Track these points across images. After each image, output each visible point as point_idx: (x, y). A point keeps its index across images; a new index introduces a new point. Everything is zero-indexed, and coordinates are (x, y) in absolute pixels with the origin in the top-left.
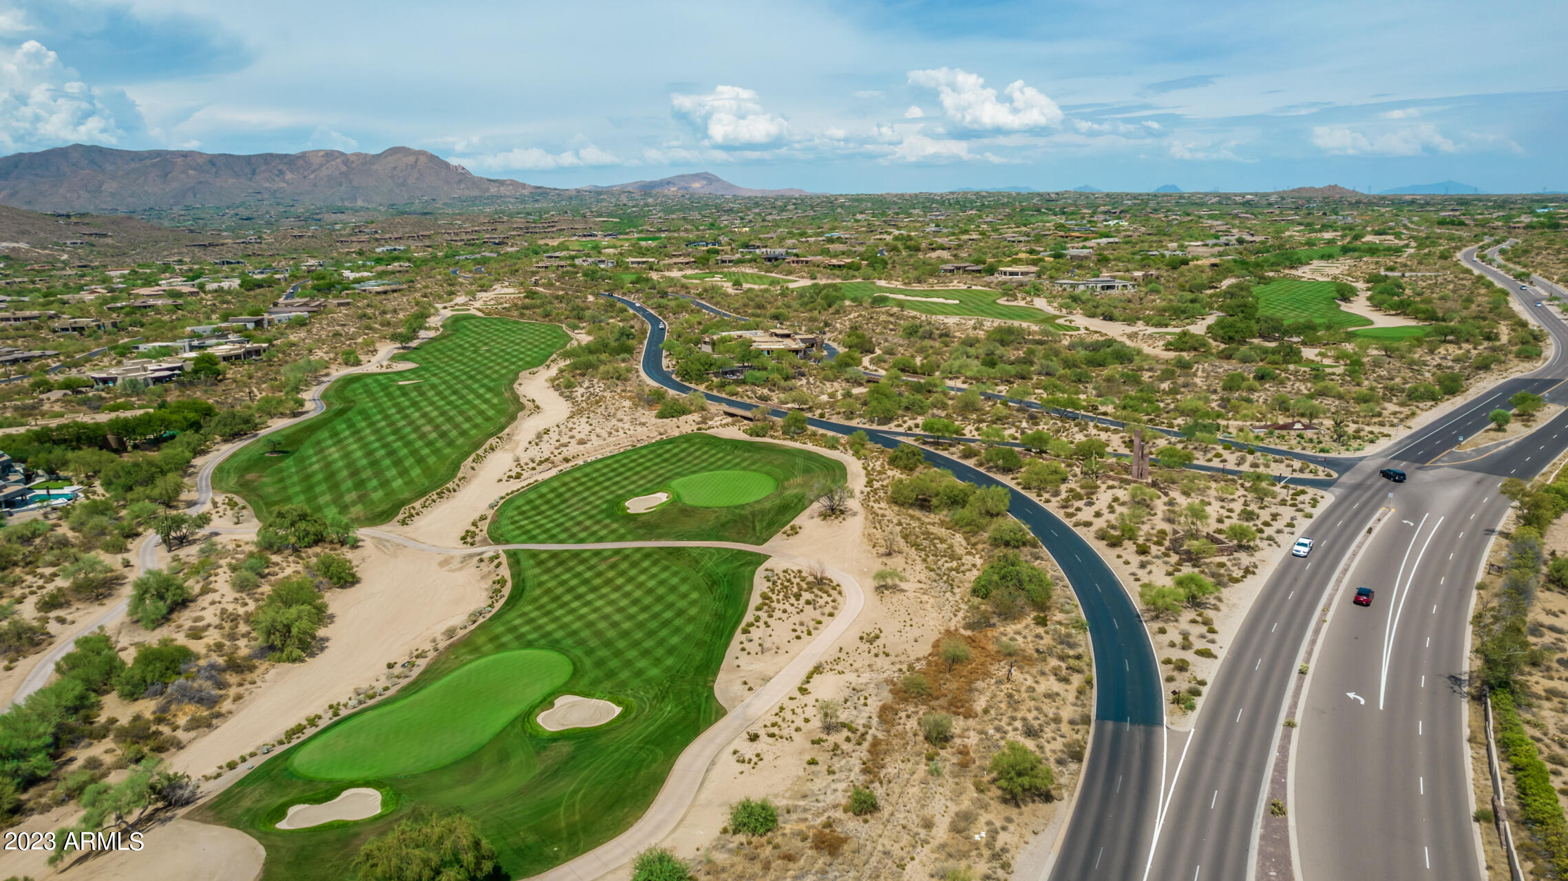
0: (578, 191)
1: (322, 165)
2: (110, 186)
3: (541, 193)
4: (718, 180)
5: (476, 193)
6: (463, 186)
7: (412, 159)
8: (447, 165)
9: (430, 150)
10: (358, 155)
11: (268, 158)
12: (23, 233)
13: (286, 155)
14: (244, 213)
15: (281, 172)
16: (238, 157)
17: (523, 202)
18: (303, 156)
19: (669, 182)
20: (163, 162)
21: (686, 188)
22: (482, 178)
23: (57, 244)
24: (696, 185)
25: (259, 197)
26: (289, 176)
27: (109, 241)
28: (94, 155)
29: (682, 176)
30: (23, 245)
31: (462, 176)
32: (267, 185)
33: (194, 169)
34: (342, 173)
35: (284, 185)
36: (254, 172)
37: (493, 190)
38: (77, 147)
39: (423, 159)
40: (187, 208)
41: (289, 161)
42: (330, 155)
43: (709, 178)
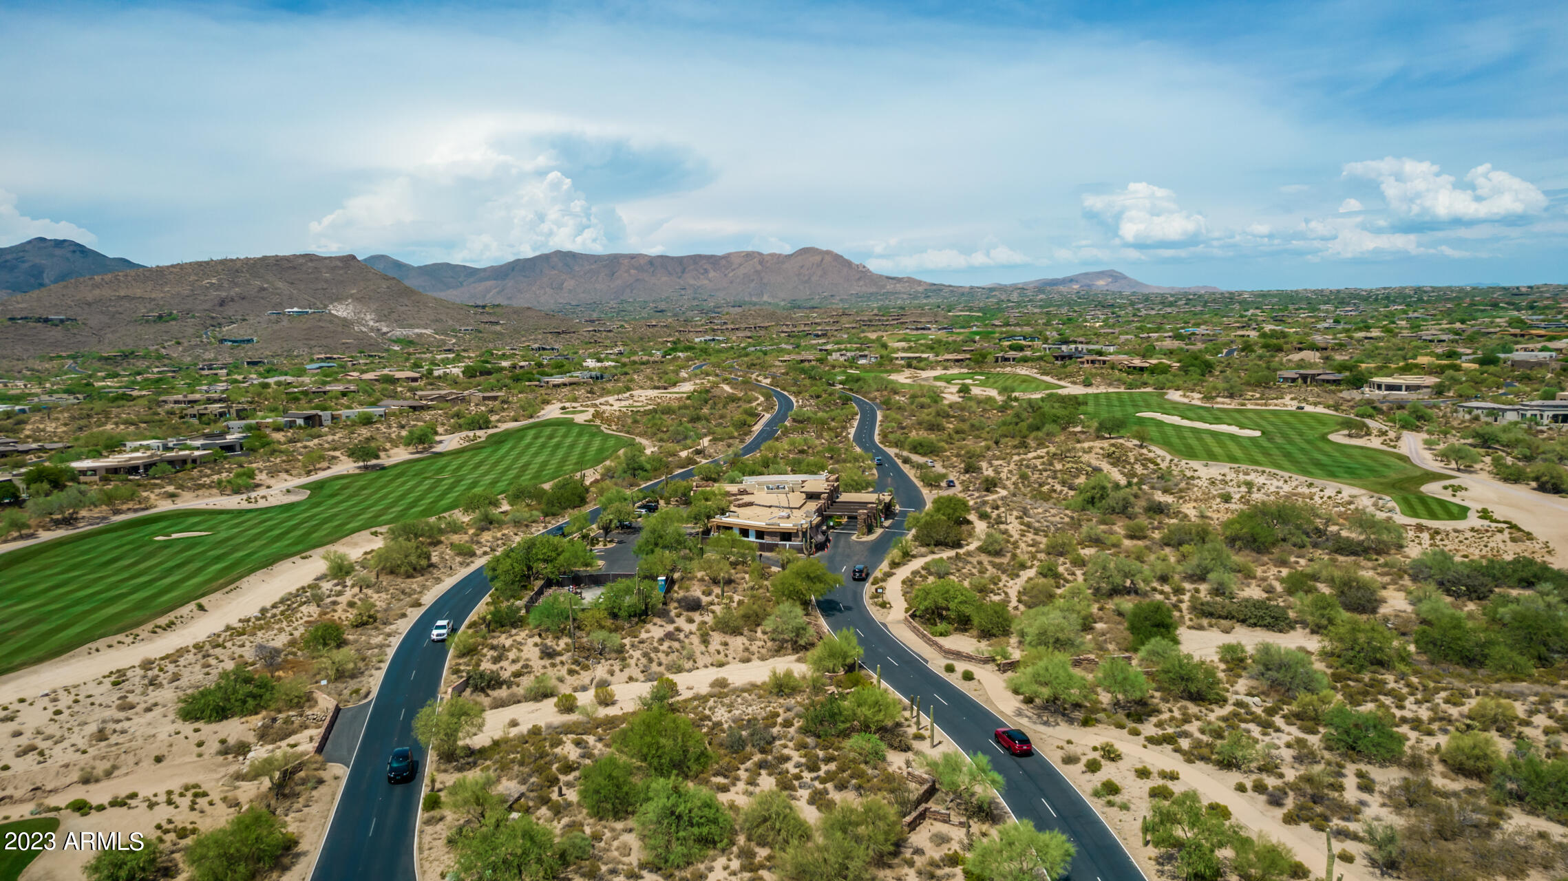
0: (972, 288)
1: (741, 264)
2: (569, 284)
3: (936, 289)
4: (1125, 278)
5: (873, 289)
6: (861, 283)
7: (818, 258)
8: (848, 264)
9: (837, 250)
10: (772, 255)
11: (696, 259)
13: (712, 256)
15: (706, 271)
16: (672, 258)
17: (916, 297)
18: (727, 257)
19: (1071, 280)
20: (614, 263)
21: (1088, 285)
22: (881, 276)
23: (454, 330)
24: (1101, 283)
25: (682, 293)
26: (712, 274)
28: (567, 260)
29: (1087, 274)
31: (862, 274)
32: (692, 282)
33: (636, 268)
34: (756, 271)
35: (706, 282)
36: (683, 270)
37: (889, 287)
38: (558, 253)
39: (828, 258)
41: (713, 260)
42: (749, 255)
43: (1115, 276)
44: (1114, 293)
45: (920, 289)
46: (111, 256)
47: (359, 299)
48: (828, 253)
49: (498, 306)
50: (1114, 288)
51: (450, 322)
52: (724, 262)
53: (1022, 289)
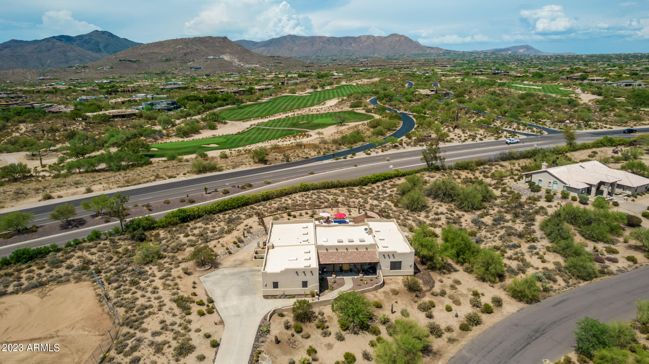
0: (464, 52)
1: (365, 41)
2: (296, 49)
3: (448, 52)
4: (533, 48)
5: (421, 52)
6: (416, 49)
7: (398, 38)
8: (411, 41)
9: (406, 35)
10: (379, 37)
11: (347, 38)
12: (260, 62)
13: (353, 37)
14: (334, 58)
15: (351, 44)
16: (337, 38)
17: (439, 56)
18: (359, 37)
19: (508, 49)
20: (313, 40)
21: (516, 52)
22: (424, 47)
23: (267, 65)
24: (521, 51)
25: (342, 52)
26: (353, 45)
27: (282, 65)
28: (293, 38)
29: (515, 47)
30: (258, 66)
31: (417, 45)
32: (345, 48)
33: (322, 42)
34: (372, 44)
35: (351, 48)
36: (341, 44)
37: (428, 51)
38: (289, 36)
39: (402, 38)
40: (317, 56)
41: (354, 39)
42: (369, 37)
43: (528, 48)
44: (526, 55)
45: (441, 52)
46: (121, 37)
47: (231, 54)
48: (403, 36)
49: (279, 57)
50: (527, 53)
51: (264, 63)
52: (358, 40)
53: (485, 53)
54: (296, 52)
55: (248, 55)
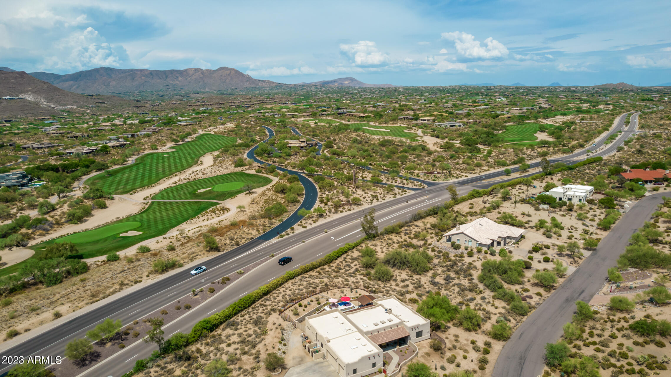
0: (295, 85)
1: (193, 74)
2: (113, 83)
3: (280, 85)
4: (356, 80)
5: (253, 86)
6: (248, 83)
7: (228, 72)
8: (242, 74)
10: (207, 70)
11: (172, 72)
13: (179, 71)
14: (161, 94)
15: (177, 77)
16: (161, 71)
17: (272, 89)
18: (186, 70)
19: (335, 81)
20: (133, 73)
21: (342, 84)
22: (256, 80)
23: (87, 106)
24: (346, 82)
25: (168, 87)
26: (180, 79)
28: (108, 71)
29: (341, 79)
30: (74, 107)
31: (249, 79)
32: (171, 82)
33: (144, 76)
34: (201, 78)
35: (178, 82)
36: (167, 77)
37: (260, 85)
38: (103, 68)
39: (233, 72)
40: (140, 92)
42: (197, 70)
43: (352, 80)
44: (352, 88)
45: (274, 85)
48: (233, 69)
50: (352, 85)
52: (185, 73)
53: (315, 85)
54: (114, 87)
55: (58, 94)
